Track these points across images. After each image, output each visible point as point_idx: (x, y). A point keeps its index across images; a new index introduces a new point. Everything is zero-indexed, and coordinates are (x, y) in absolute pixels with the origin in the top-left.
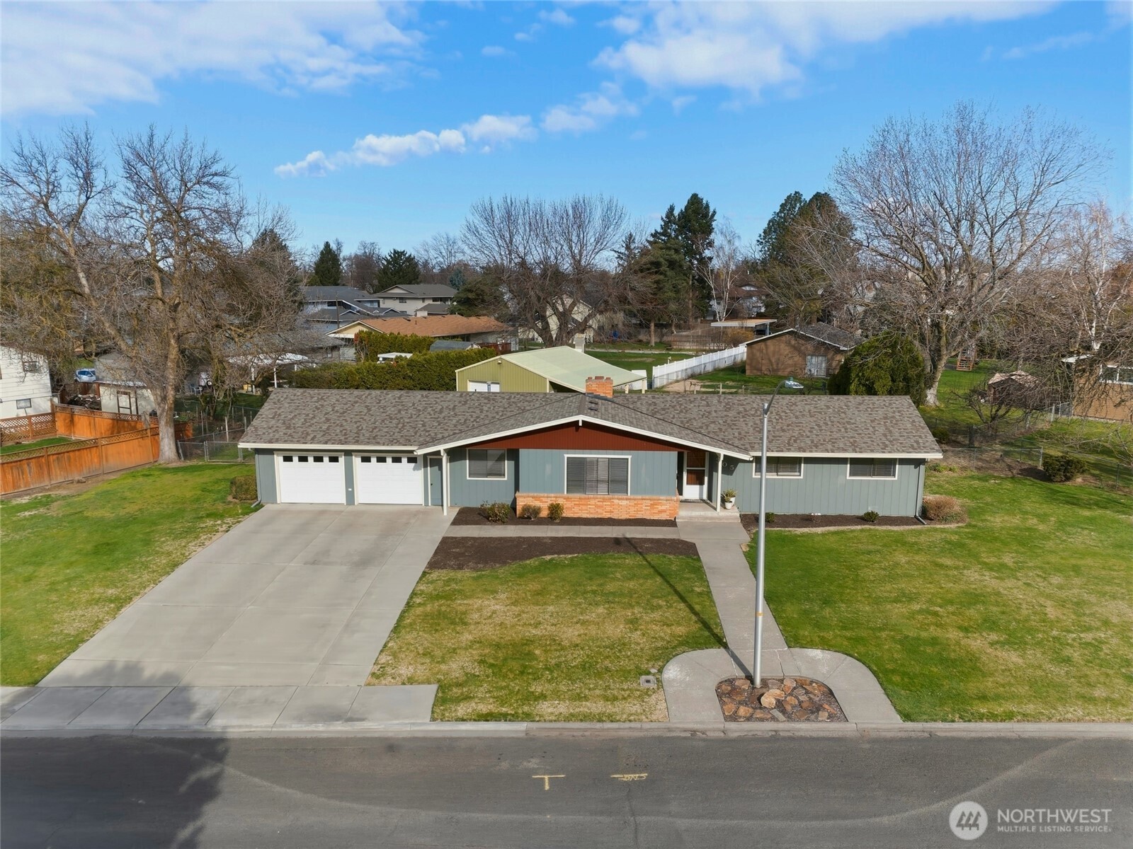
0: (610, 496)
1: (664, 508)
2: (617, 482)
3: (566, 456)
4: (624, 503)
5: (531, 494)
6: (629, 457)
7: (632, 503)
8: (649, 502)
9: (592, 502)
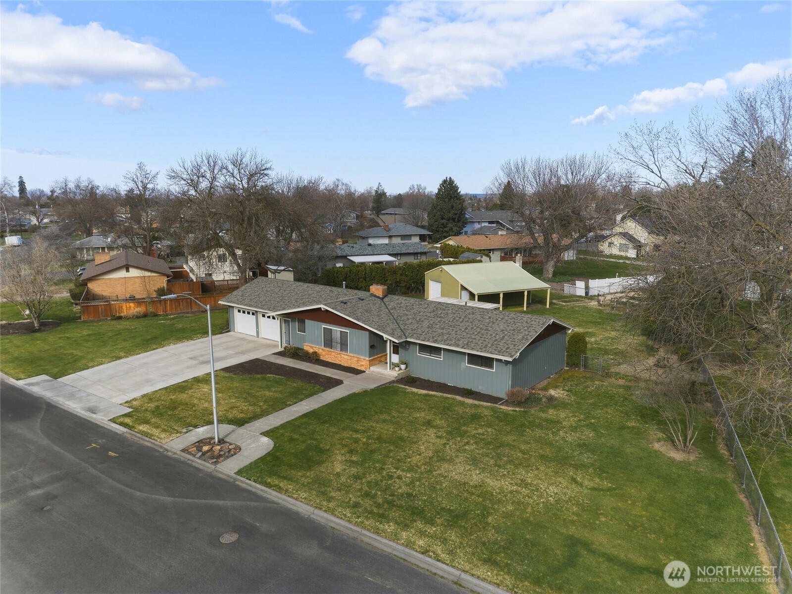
0: (341, 352)
1: (363, 363)
2: (344, 346)
3: (323, 326)
4: (346, 357)
5: (309, 345)
6: (348, 331)
7: (349, 358)
8: (356, 359)
9: (333, 354)
